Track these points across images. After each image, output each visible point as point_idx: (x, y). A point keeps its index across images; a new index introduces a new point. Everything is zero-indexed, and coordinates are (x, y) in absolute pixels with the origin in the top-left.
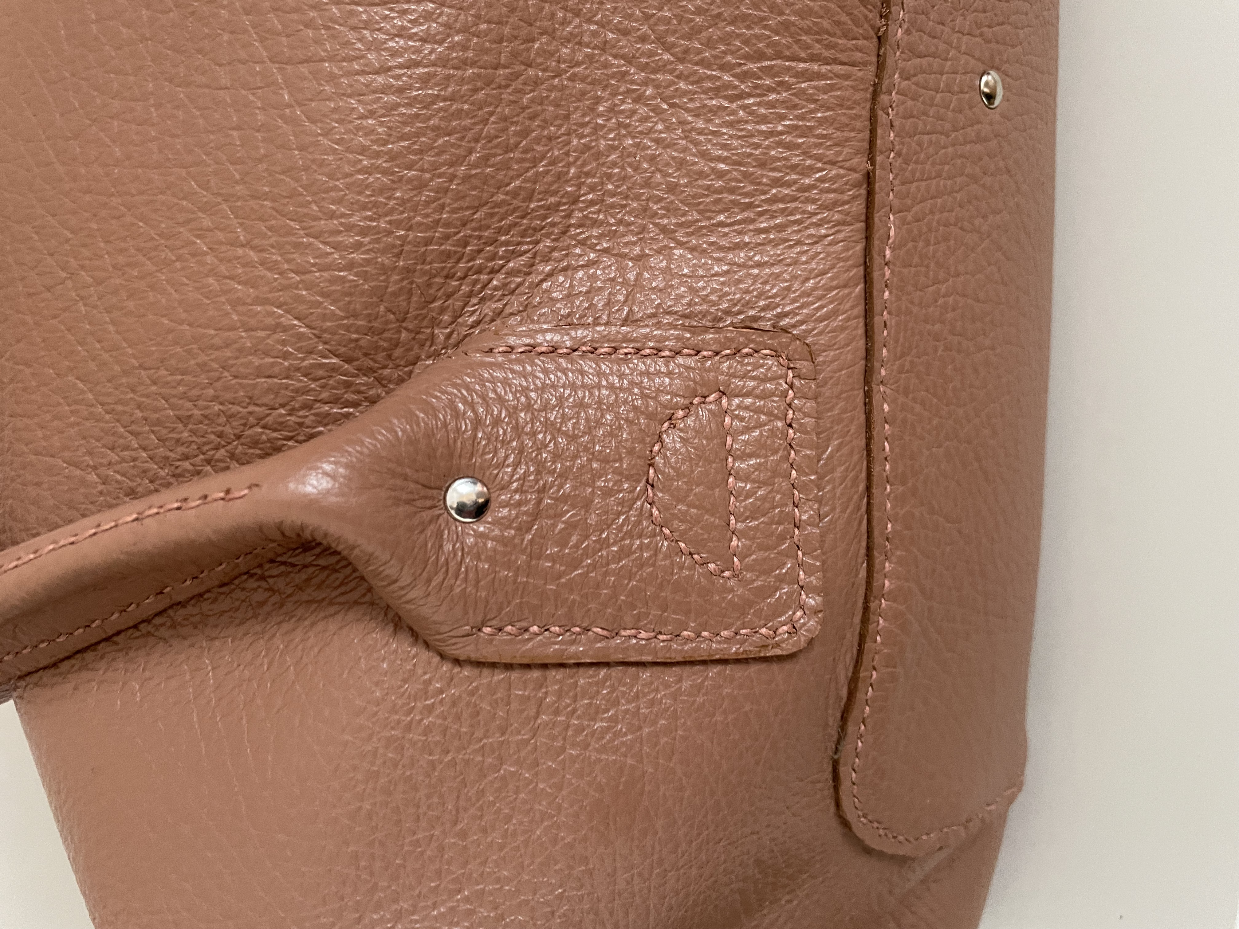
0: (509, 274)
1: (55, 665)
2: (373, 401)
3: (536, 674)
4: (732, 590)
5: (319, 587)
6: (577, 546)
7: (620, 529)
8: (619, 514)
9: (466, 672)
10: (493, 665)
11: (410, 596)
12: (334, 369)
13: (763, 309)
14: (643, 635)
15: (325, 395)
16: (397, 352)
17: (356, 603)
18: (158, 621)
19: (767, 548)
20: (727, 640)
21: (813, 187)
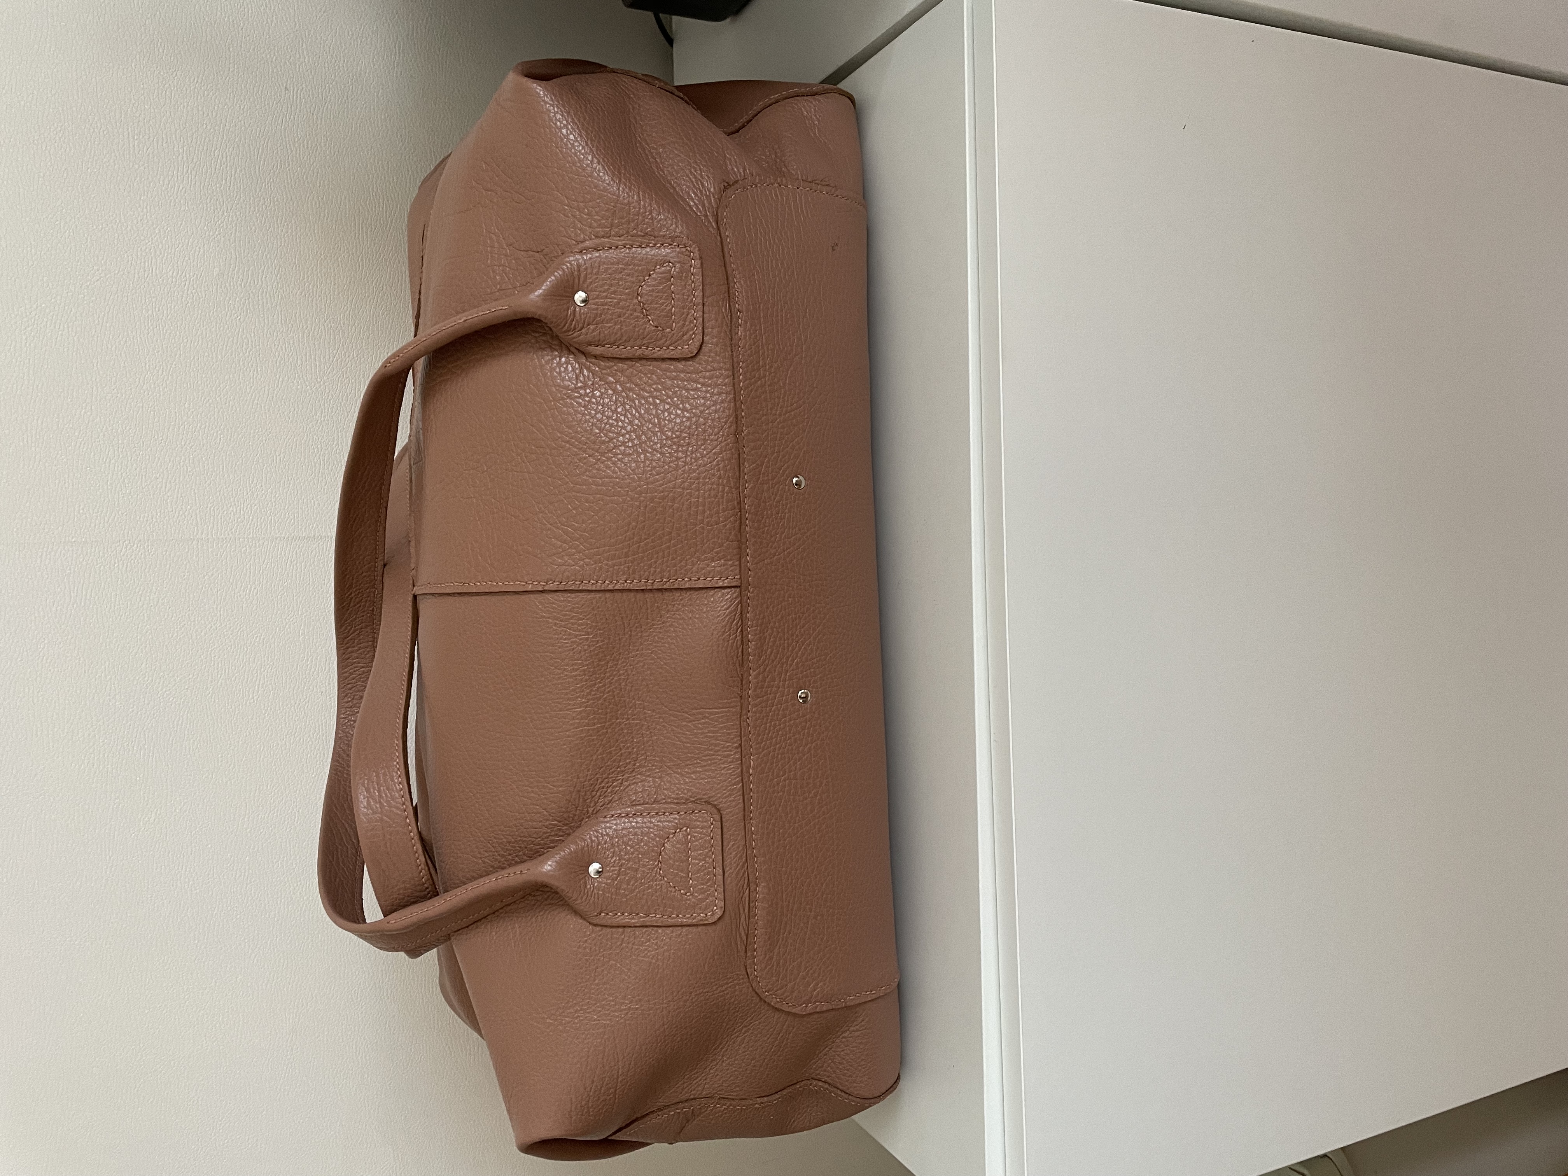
0: (613, 787)
1: (467, 927)
2: (569, 835)
3: (621, 930)
4: (689, 900)
5: (552, 899)
6: (633, 885)
7: (648, 879)
8: (648, 873)
9: (598, 929)
10: (606, 926)
11: (577, 902)
12: (555, 825)
13: (704, 795)
14: (658, 916)
15: (553, 834)
16: (576, 818)
17: (563, 905)
18: (501, 911)
19: (703, 884)
20: (688, 918)
21: (719, 751)
